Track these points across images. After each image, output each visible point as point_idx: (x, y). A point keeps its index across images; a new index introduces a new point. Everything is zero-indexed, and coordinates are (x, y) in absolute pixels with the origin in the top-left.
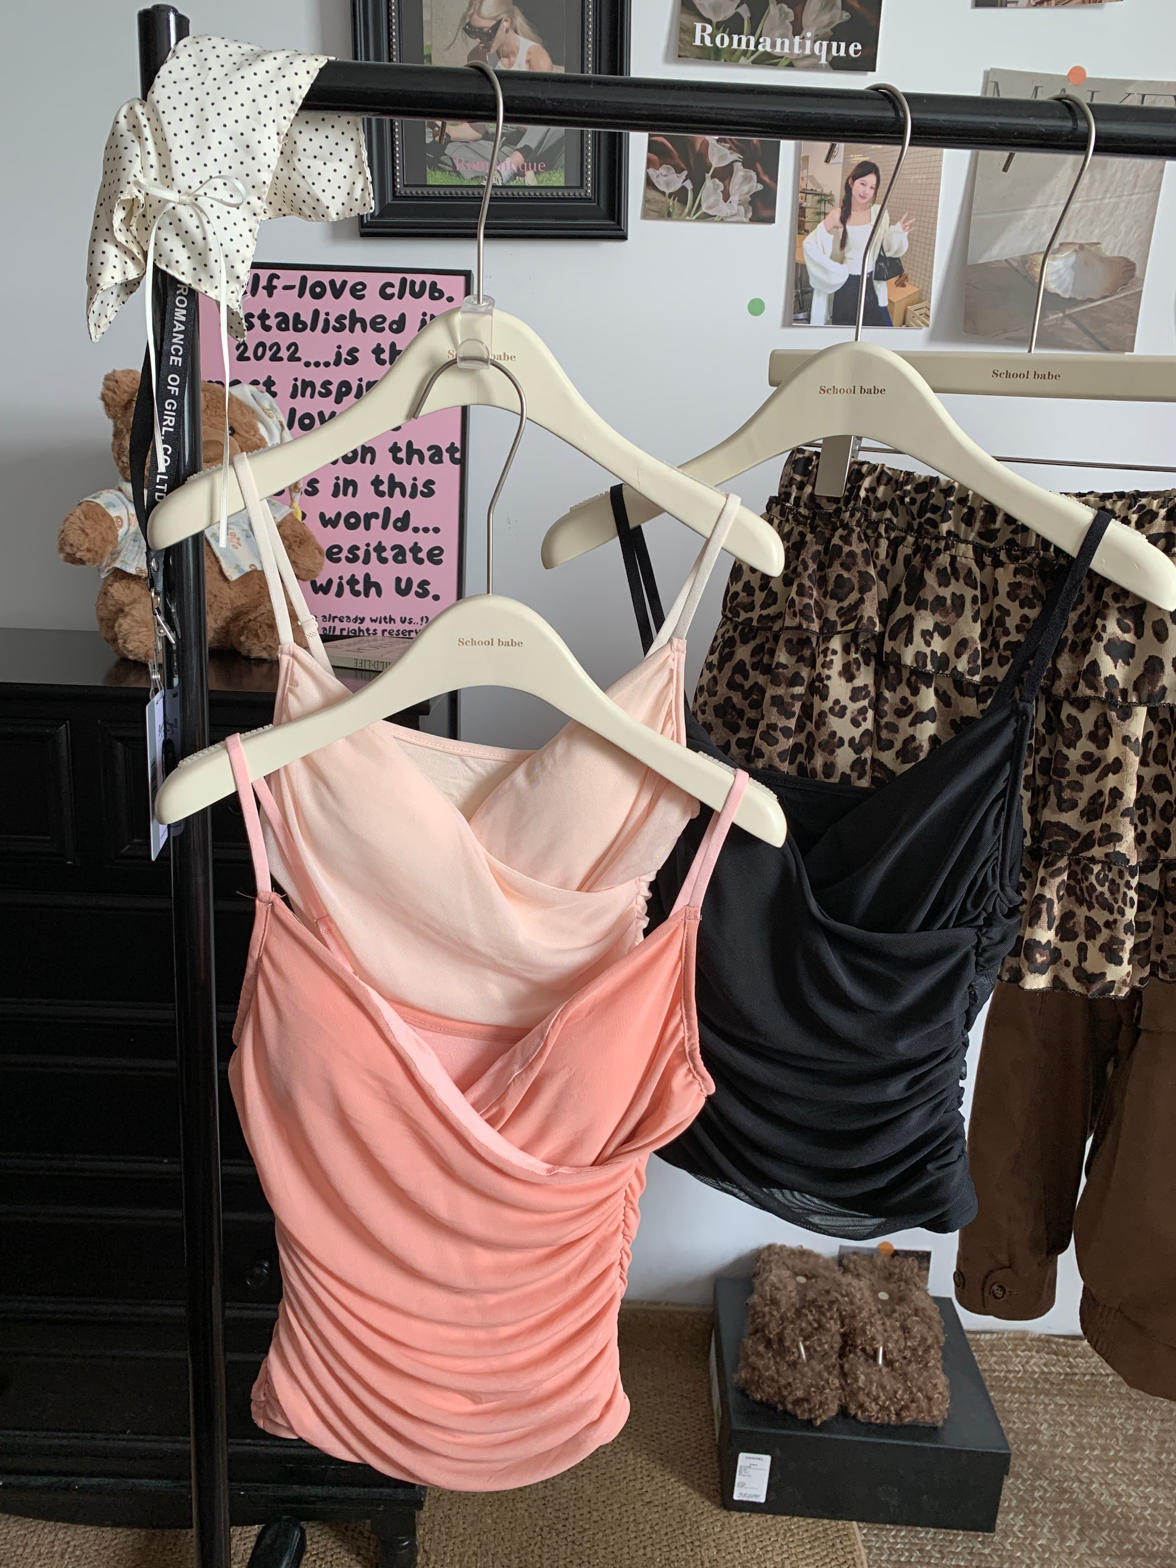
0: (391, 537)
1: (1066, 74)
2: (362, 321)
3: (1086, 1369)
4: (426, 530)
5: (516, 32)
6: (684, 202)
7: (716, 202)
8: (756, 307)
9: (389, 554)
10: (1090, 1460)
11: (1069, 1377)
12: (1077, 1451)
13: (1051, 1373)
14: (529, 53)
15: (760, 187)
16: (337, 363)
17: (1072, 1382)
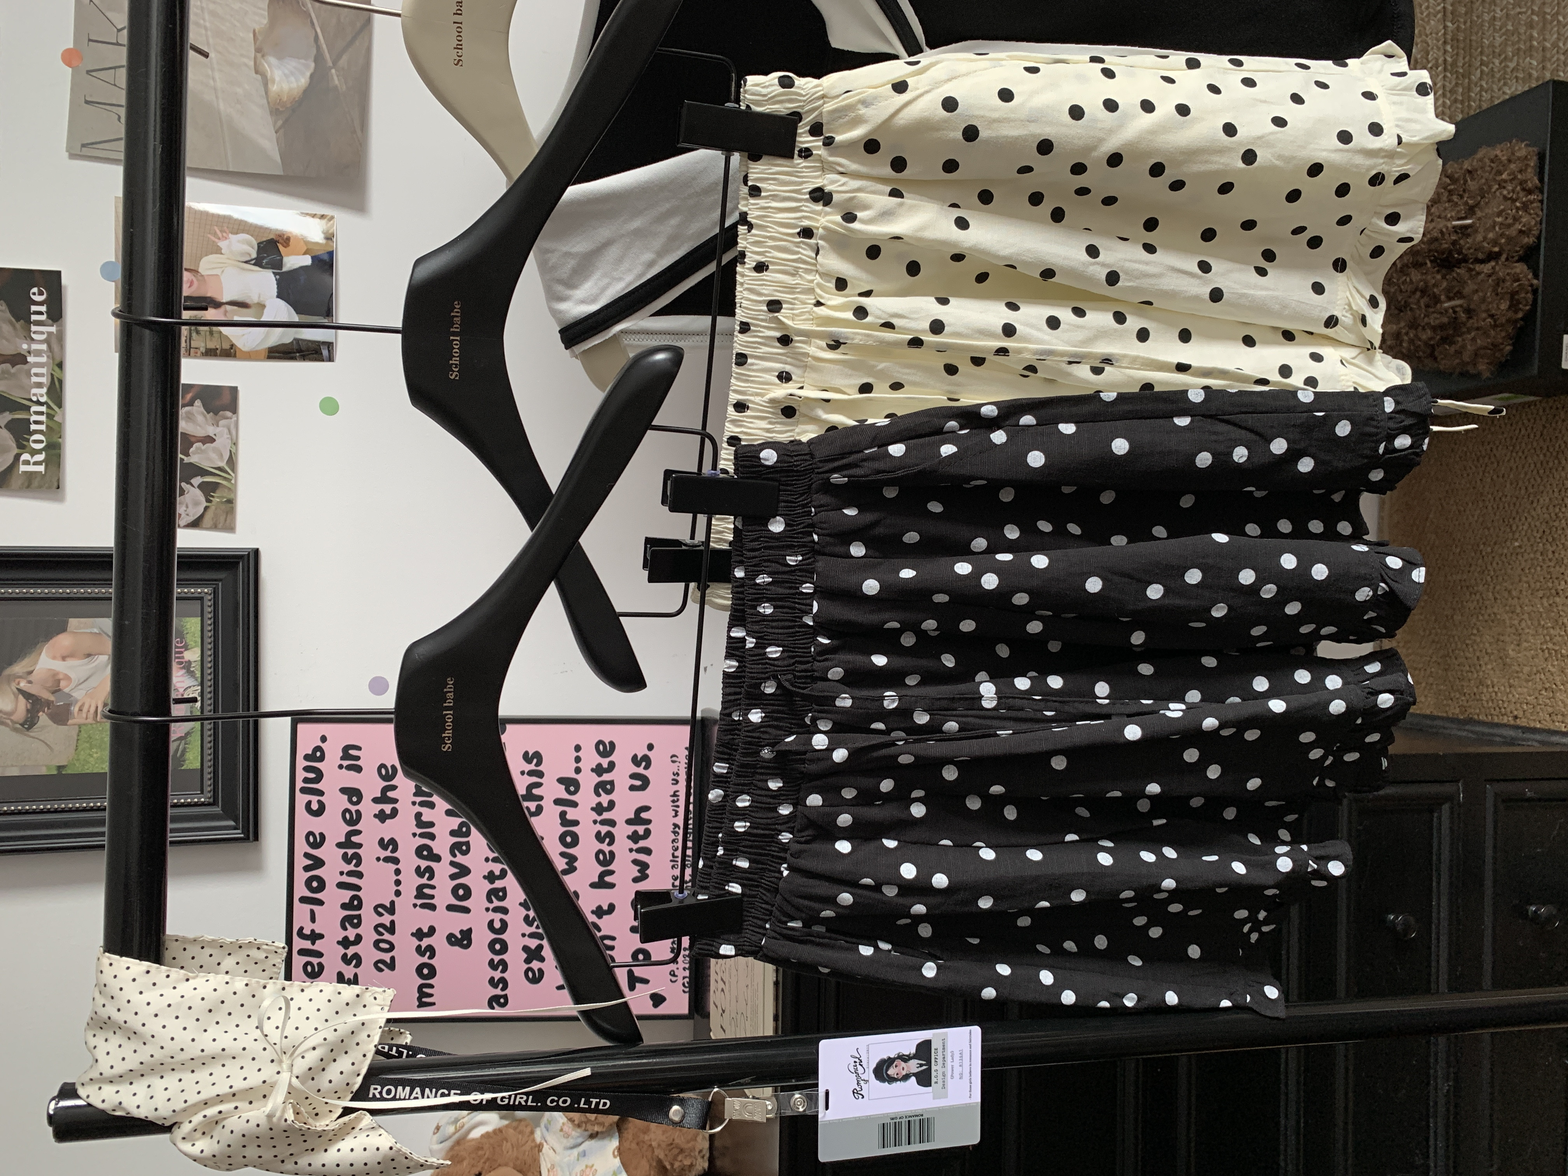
0: (586, 797)
1: (70, 69)
2: (349, 834)
3: (1439, 49)
4: (578, 760)
5: (31, 673)
6: (215, 486)
7: (215, 450)
8: (329, 406)
9: (605, 799)
10: (1545, 40)
11: (1449, 67)
12: (1535, 54)
13: (1444, 86)
14: (54, 658)
15: (198, 403)
16: (396, 861)
17: (1454, 64)
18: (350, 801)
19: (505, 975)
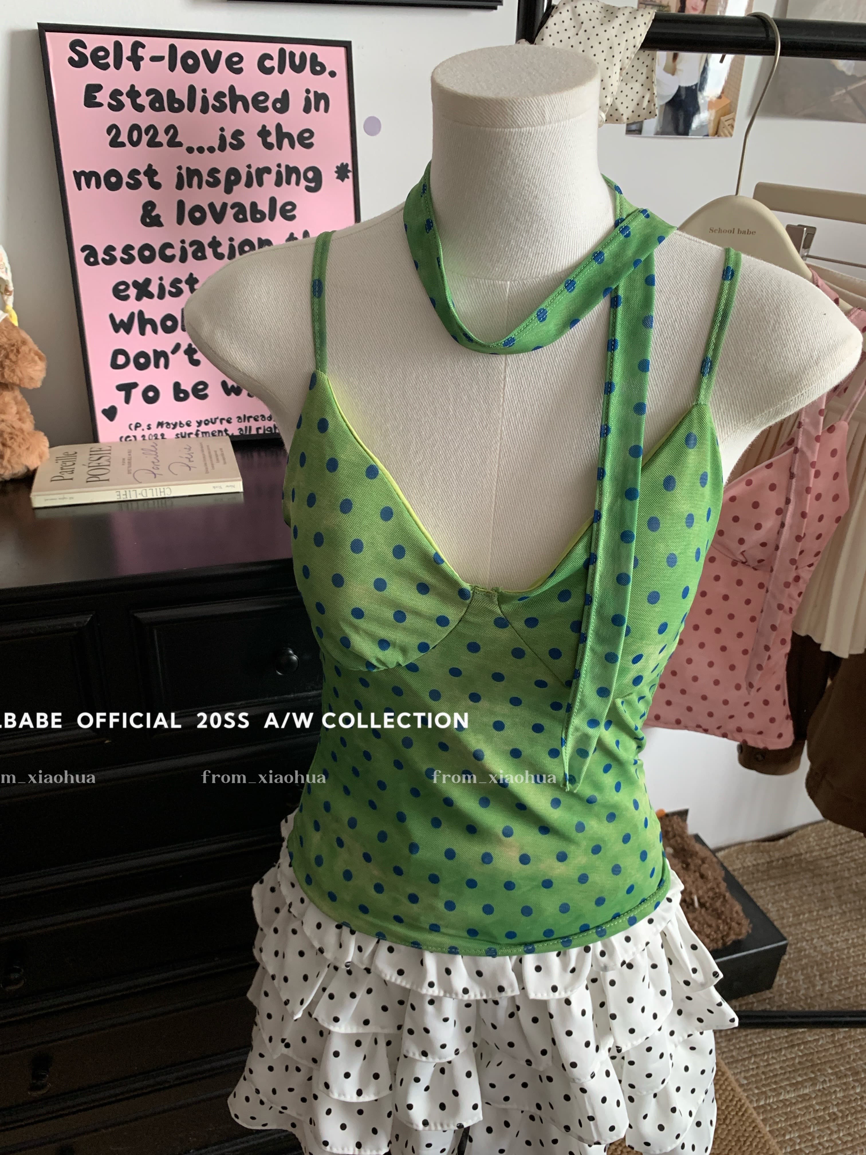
2: (243, 99)
16: (222, 148)
18: (276, 101)
19: (119, 261)
